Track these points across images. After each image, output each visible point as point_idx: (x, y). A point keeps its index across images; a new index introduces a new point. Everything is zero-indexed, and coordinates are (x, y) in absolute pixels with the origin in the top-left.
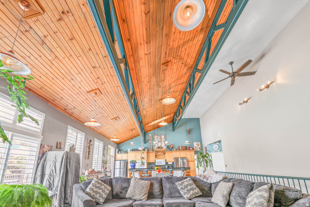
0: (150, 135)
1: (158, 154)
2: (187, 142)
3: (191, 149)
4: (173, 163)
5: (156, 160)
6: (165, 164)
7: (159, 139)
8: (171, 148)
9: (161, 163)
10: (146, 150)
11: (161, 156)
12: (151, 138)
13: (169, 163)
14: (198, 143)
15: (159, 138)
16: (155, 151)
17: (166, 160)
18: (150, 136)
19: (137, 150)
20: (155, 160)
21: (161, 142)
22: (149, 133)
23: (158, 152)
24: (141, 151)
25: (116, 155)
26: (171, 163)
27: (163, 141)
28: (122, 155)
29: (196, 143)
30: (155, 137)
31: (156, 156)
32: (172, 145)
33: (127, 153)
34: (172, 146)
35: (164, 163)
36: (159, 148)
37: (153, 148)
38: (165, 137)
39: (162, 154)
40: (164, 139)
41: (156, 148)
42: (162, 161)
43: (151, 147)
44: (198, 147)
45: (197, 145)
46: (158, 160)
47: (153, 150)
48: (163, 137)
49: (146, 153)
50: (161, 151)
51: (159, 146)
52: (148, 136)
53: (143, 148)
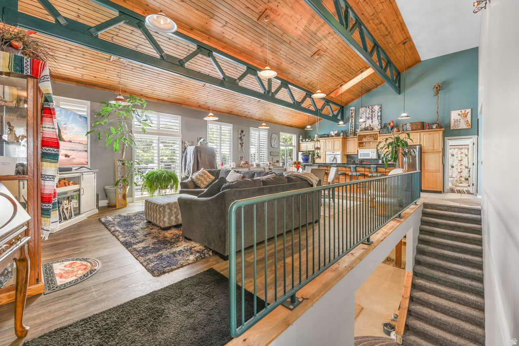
0: (353, 108)
1: (364, 140)
2: (405, 115)
3: (434, 127)
5: (359, 151)
6: (375, 157)
7: (369, 114)
8: (390, 128)
9: (368, 155)
10: (342, 134)
11: (371, 144)
12: (353, 114)
14: (463, 111)
15: (368, 112)
16: (359, 135)
18: (351, 110)
19: (328, 136)
21: (372, 119)
22: (350, 104)
23: (365, 136)
24: (333, 136)
25: (300, 145)
27: (376, 117)
28: (308, 144)
30: (362, 110)
31: (360, 143)
32: (393, 122)
33: (314, 141)
34: (392, 124)
35: (373, 156)
36: (366, 129)
37: (355, 131)
38: (381, 108)
39: (372, 139)
40: (378, 112)
41: (361, 131)
42: (370, 153)
43: (353, 129)
44: (462, 121)
45: (460, 117)
46: (362, 150)
47: (355, 134)
48: (376, 109)
49: (341, 140)
50: (370, 136)
51: (366, 126)
52: (348, 111)
53: (336, 132)
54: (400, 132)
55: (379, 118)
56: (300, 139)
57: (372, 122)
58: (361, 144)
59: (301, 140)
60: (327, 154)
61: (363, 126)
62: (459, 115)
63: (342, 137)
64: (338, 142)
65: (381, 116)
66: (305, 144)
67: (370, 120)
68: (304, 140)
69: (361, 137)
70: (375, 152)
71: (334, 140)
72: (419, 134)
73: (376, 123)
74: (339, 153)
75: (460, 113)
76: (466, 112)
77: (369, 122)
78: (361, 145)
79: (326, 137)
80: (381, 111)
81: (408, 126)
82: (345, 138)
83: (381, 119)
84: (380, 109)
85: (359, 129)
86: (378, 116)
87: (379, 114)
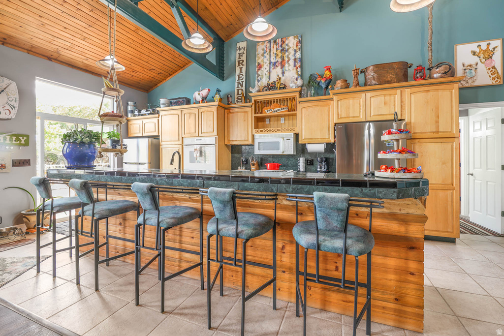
1: (268, 112)
4: (330, 147)
5: (257, 136)
6: (290, 150)
7: (276, 55)
9: (276, 145)
10: (217, 97)
11: (282, 121)
12: (244, 58)
13: (311, 148)
14: (484, 45)
15: (274, 50)
16: (255, 101)
17: (297, 135)
18: (240, 49)
19: (188, 102)
20: (253, 136)
23: (268, 103)
25: (131, 123)
26: (321, 148)
27: (292, 62)
28: (145, 121)
29: (474, 47)
31: (257, 119)
32: (329, 69)
33: (158, 113)
34: (327, 73)
35: (287, 147)
36: (270, 87)
37: (247, 91)
38: (300, 42)
39: (284, 111)
40: (296, 51)
41: (259, 91)
42: (281, 141)
43: (244, 88)
44: (482, 67)
45: (476, 59)
46: (262, 134)
47: (246, 98)
48: (291, 45)
49: (214, 109)
50: (279, 101)
51: (271, 81)
52: (233, 52)
53: (204, 92)
54: (352, 89)
55: (298, 64)
56: (130, 108)
57: (283, 73)
58: (260, 122)
59: (132, 112)
60: (185, 143)
61: (264, 81)
62: (474, 53)
63: (217, 103)
64: (210, 115)
65: (301, 60)
66: (139, 122)
67: (278, 70)
68: (136, 113)
69: (259, 106)
70: (292, 139)
71: (202, 110)
72: (399, 91)
73: (291, 76)
74: (212, 140)
75: (478, 50)
76: (491, 48)
77: (276, 72)
78: (260, 124)
79: (182, 104)
80: (301, 49)
81: (371, 74)
82: (225, 108)
83: (301, 67)
84: (299, 46)
85: (257, 88)
86: (295, 60)
87: (298, 55)
